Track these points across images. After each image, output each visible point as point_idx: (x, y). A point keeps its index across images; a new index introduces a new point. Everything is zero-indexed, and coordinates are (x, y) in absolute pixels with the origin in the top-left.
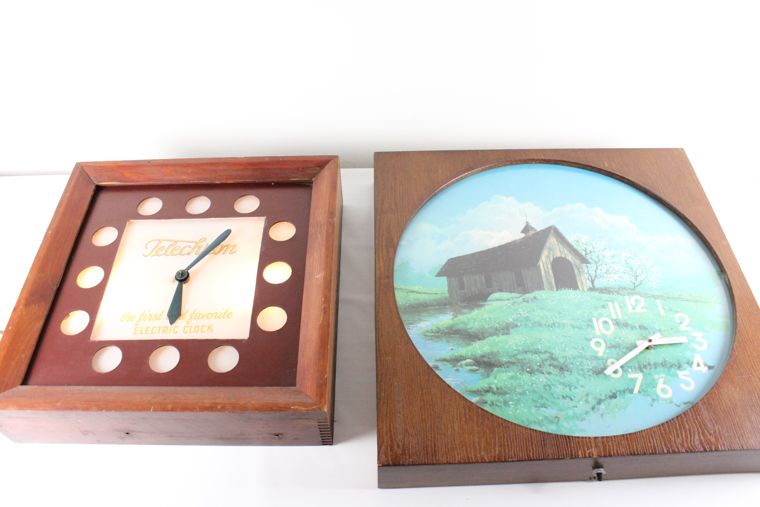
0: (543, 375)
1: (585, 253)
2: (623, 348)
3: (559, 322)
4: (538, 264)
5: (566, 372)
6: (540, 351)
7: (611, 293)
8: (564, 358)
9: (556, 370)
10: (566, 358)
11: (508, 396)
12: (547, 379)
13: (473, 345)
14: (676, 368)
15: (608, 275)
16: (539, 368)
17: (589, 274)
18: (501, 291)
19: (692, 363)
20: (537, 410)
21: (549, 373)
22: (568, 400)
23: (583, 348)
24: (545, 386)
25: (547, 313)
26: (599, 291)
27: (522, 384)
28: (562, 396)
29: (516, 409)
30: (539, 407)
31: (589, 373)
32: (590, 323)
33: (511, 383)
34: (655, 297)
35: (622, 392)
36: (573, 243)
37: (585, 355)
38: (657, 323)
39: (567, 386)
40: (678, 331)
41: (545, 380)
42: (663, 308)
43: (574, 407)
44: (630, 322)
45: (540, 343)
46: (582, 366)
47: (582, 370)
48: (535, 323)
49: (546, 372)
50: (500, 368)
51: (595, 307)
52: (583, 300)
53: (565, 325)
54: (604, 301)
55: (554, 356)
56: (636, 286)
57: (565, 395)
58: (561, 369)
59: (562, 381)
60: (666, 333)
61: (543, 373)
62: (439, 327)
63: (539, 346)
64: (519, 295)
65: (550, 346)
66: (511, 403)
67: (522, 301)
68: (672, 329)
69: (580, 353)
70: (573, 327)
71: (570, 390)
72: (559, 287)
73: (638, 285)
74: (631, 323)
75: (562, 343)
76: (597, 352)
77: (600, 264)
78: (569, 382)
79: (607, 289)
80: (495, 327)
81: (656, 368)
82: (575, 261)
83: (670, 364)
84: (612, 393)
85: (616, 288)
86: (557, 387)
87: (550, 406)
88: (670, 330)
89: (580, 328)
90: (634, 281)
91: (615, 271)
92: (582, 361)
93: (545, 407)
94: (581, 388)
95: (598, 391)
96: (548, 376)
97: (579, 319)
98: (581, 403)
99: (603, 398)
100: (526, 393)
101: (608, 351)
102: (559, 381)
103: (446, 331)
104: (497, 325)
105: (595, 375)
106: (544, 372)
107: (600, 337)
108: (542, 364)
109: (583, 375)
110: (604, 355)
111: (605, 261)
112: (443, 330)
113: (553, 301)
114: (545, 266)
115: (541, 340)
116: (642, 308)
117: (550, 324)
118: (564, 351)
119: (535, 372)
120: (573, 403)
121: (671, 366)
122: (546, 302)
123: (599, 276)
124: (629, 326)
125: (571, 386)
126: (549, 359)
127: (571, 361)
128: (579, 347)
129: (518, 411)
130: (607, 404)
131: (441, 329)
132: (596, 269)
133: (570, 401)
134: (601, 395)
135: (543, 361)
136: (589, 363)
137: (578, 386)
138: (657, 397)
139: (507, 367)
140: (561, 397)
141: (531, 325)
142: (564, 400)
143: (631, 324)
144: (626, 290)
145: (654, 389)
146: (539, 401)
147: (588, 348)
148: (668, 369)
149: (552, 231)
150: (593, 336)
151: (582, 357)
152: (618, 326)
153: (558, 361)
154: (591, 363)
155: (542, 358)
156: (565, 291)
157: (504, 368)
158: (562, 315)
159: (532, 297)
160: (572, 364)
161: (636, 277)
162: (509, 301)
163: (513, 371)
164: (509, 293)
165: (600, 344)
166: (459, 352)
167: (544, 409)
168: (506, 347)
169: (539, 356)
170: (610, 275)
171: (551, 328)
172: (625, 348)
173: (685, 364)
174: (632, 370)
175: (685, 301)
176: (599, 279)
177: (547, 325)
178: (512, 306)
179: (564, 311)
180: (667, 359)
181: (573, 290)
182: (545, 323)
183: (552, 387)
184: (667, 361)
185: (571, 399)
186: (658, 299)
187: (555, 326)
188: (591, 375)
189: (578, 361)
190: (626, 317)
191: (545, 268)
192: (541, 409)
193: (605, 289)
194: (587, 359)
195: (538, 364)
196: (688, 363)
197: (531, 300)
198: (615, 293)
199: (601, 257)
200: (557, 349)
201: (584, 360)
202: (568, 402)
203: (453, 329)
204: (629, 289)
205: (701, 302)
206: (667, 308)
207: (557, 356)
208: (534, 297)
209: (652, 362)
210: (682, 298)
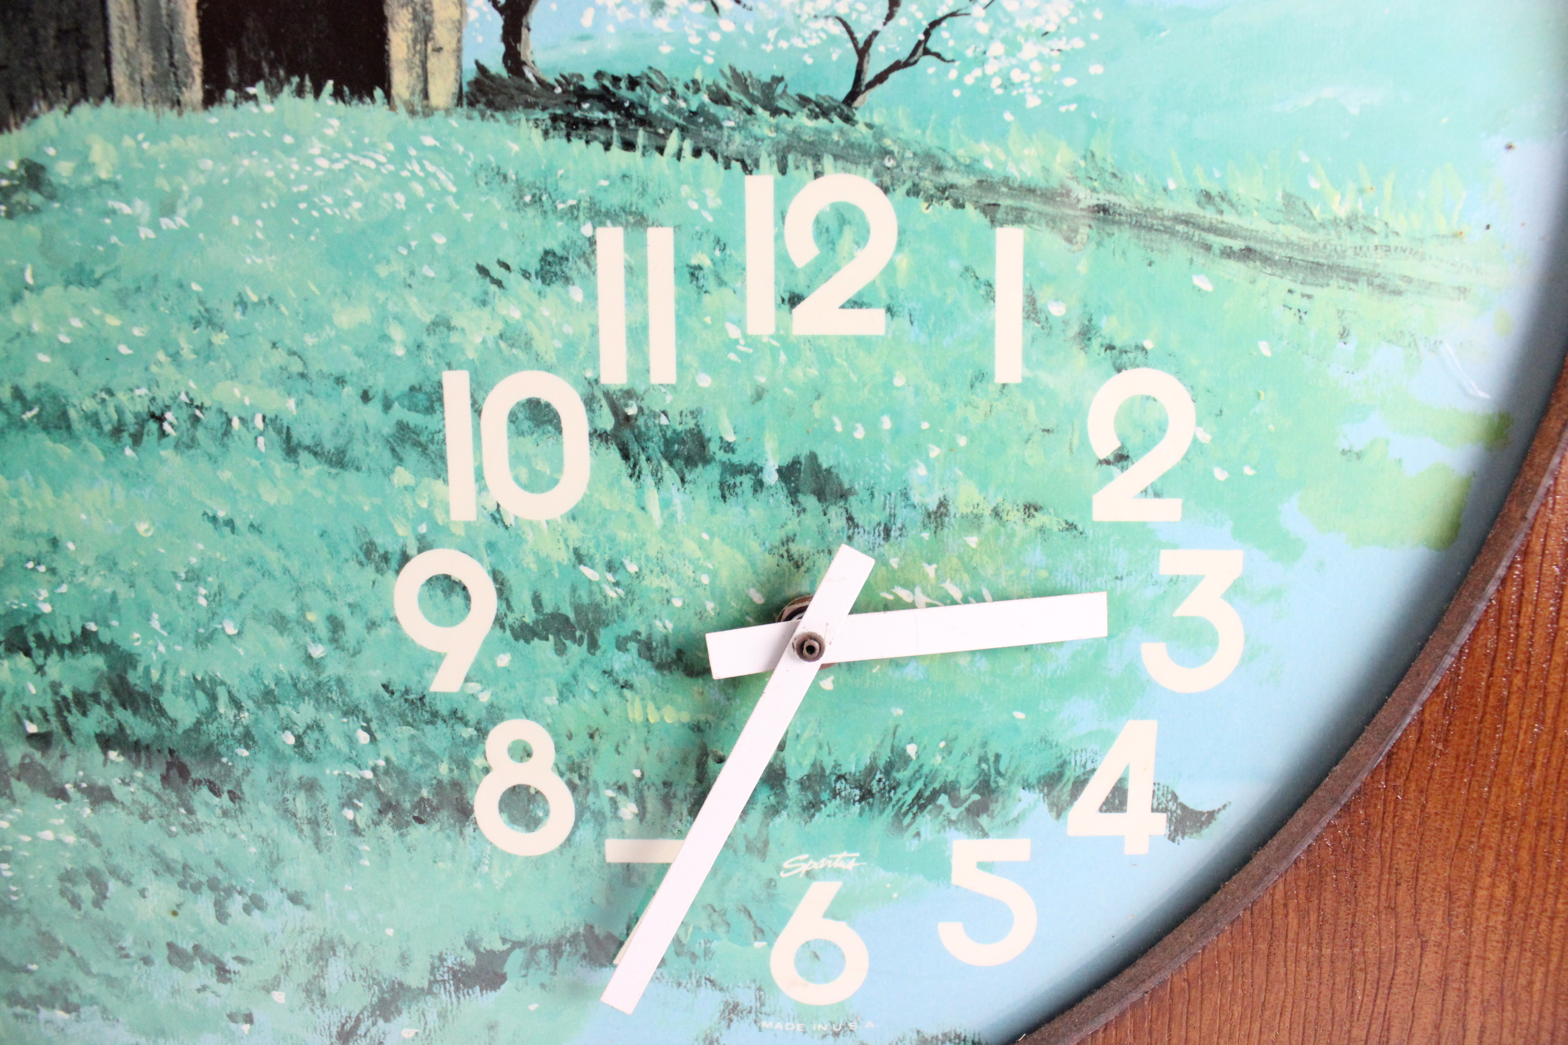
0: (61, 805)
2: (621, 645)
3: (191, 404)
5: (205, 791)
6: (45, 630)
7: (641, 137)
8: (200, 695)
9: (139, 774)
10: (213, 698)
12: (82, 830)
14: (954, 813)
16: (38, 755)
19: (1080, 784)
21: (100, 796)
22: (203, 974)
23: (336, 625)
24: (67, 877)
25: (113, 321)
26: (546, 116)
31: (349, 814)
32: (414, 419)
34: (998, 202)
35: (543, 953)
37: (340, 682)
38: (935, 452)
39: (205, 888)
40: (1071, 526)
41: (71, 839)
42: (1032, 310)
43: (232, 1017)
44: (724, 426)
45: (52, 571)
46: (309, 759)
47: (310, 787)
48: (27, 406)
49: (77, 786)
51: (483, 271)
52: (400, 197)
53: (236, 423)
54: (572, 213)
55: (134, 678)
56: (869, 76)
57: (187, 946)
58: (174, 773)
59: (173, 851)
60: (973, 541)
61: (61, 794)
63: (44, 594)
65: (114, 597)
68: (1030, 509)
69: (309, 659)
70: (291, 449)
71: (222, 916)
72: (232, 74)
73: (897, 66)
74: (730, 438)
75: (194, 576)
76: (432, 661)
78: (218, 864)
79: (623, 92)
81: (813, 807)
83: (919, 785)
84: (477, 952)
85: (695, 86)
86: (143, 893)
87: (93, 1001)
88: (1015, 516)
89: (339, 460)
92: (316, 726)
93: (68, 1008)
94: (288, 904)
95: (390, 932)
96: (87, 811)
97: (340, 381)
98: (279, 996)
99: (416, 977)
101: (504, 660)
102: (152, 849)
105: (386, 829)
106: (68, 786)
107: (468, 549)
108: (55, 725)
109: (314, 823)
110: (474, 687)
113: (169, 210)
115: (54, 542)
116: (855, 303)
117: (129, 418)
118: (205, 640)
119: (13, 782)
120: (229, 996)
121: (922, 802)
122: (113, 212)
124: (706, 461)
125: (229, 891)
126: (105, 696)
127: (246, 718)
128: (311, 617)
130: (432, 1018)
133: (212, 981)
134: (404, 959)
135: (62, 706)
136: (363, 737)
137: (273, 897)
138: (760, 1000)
140: (160, 955)
142: (178, 974)
143: (729, 448)
144: (775, 112)
145: (759, 945)
147: (372, 625)
148: (899, 817)
150: (423, 529)
151: (319, 693)
152: (626, 456)
153: (162, 712)
154: (373, 739)
155: (55, 687)
156: (268, 108)
158: (219, 339)
160: (247, 738)
165: (457, 600)
169: (40, 669)
171: (128, 452)
172: (633, 646)
173: (1027, 786)
174: (642, 815)
175: (1228, 253)
177: (107, 428)
179: (242, 303)
180: (911, 750)
181: (337, 94)
182: (89, 405)
183: (114, 886)
184: (907, 760)
185: (222, 973)
186: (1018, 217)
187: (163, 434)
188: (361, 824)
189: (286, 726)
190: (705, 381)
193: (605, 98)
194: (352, 711)
195: (32, 728)
196: (1050, 781)
198: (673, 141)
200: (156, 624)
201: (332, 720)
202: (203, 988)
204: (804, 101)
205: (1353, 276)
206: (1057, 310)
207: (155, 675)
208: (22, 163)
209: (797, 769)
210: (1213, 229)
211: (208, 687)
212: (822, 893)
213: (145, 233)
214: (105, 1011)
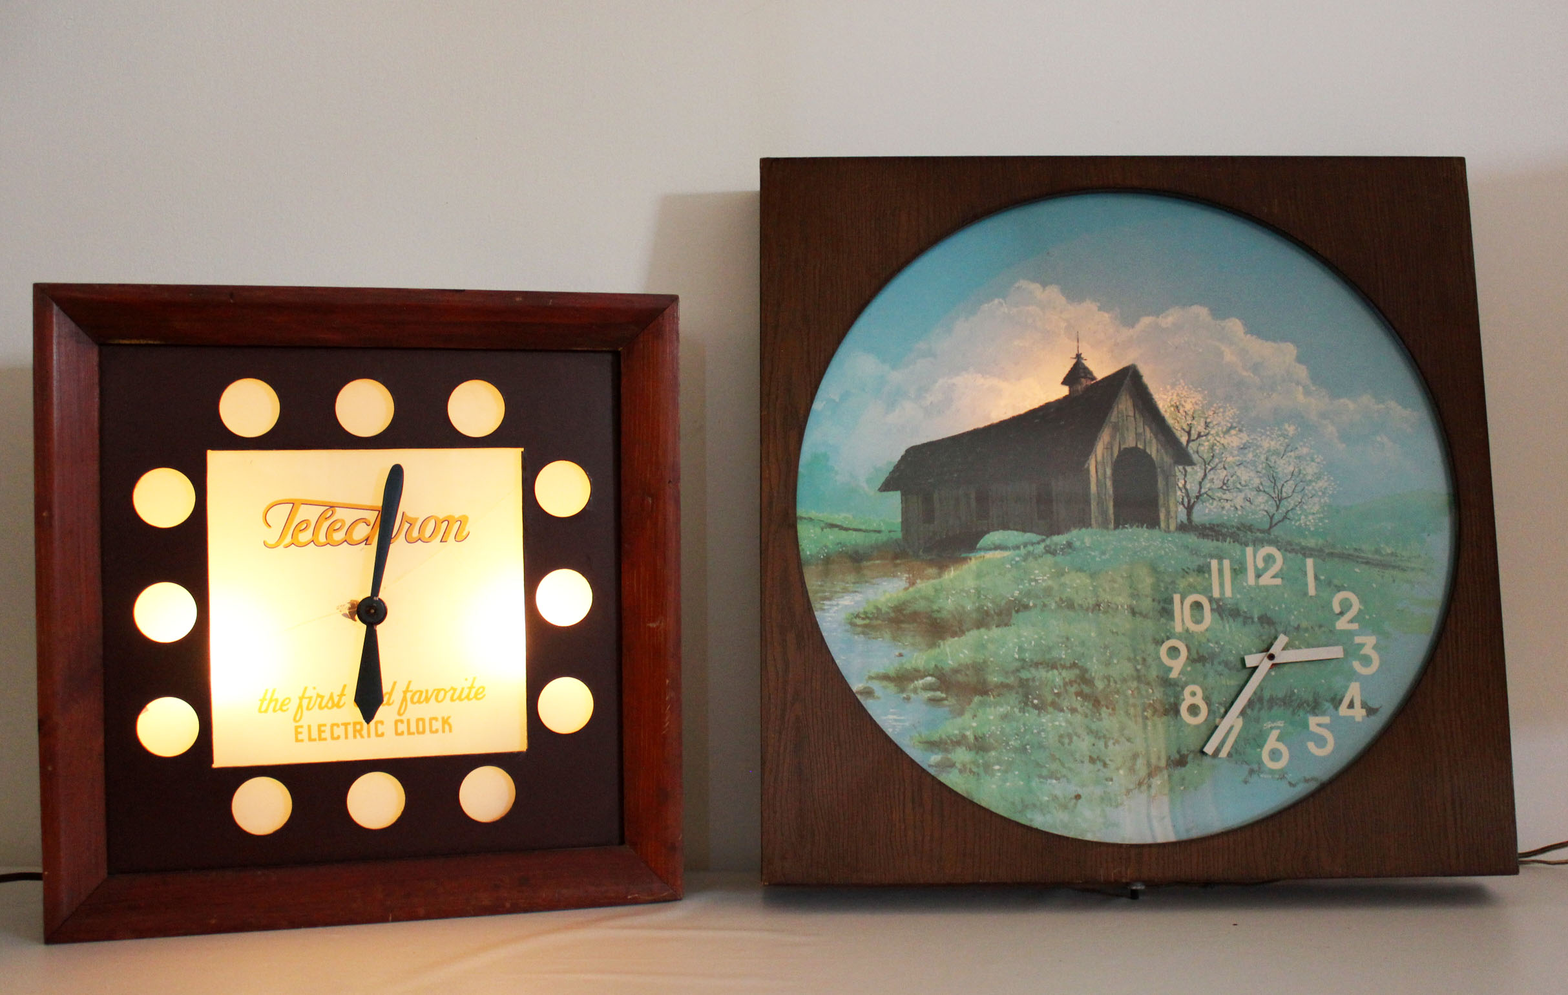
0: (1062, 714)
1: (1187, 438)
2: (1220, 663)
3: (1108, 602)
4: (1086, 466)
5: (1104, 709)
6: (1063, 662)
7: (1221, 538)
8: (1105, 680)
9: (1086, 704)
10: (1109, 681)
11: (993, 753)
12: (1067, 721)
13: (939, 646)
15: (1224, 494)
16: (1057, 699)
17: (1186, 490)
18: (1005, 527)
19: (1341, 700)
20: (1041, 782)
21: (1073, 711)
22: (1099, 765)
23: (1144, 660)
24: (1061, 736)
25: (1088, 581)
26: (1198, 532)
27: (1022, 730)
28: (1090, 757)
29: (1005, 781)
30: (1046, 778)
31: (1145, 713)
32: (1166, 606)
33: (1002, 728)
34: (1306, 552)
36: (1166, 411)
37: (1145, 676)
38: (1296, 613)
39: (1102, 738)
40: (1331, 631)
41: (1063, 724)
42: (1316, 578)
43: (1107, 780)
44: (1244, 607)
45: (1066, 646)
46: (1135, 698)
47: (1135, 706)
48: (1063, 602)
49: (1067, 708)
50: (985, 697)
51: (1184, 570)
52: (1163, 552)
53: (1120, 608)
54: (1205, 556)
55: (1087, 676)
56: (1274, 522)
57: (1095, 756)
58: (1096, 703)
59: (1094, 727)
60: (1307, 635)
61: (1062, 710)
62: (880, 606)
63: (1063, 652)
64: (1039, 538)
65: (1083, 654)
66: (997, 767)
67: (1044, 551)
68: (1320, 626)
70: (1134, 614)
71: (1106, 746)
72: (1122, 522)
73: (1279, 522)
74: (1246, 610)
75: (1106, 646)
76: (1170, 669)
77: (1213, 466)
79: (1216, 527)
80: (985, 608)
81: (1270, 708)
82: (1162, 459)
83: (1298, 701)
84: (1180, 755)
85: (1233, 526)
86: (1083, 740)
87: (1064, 776)
88: (1316, 629)
89: (1146, 616)
90: (1272, 510)
91: (1239, 486)
92: (1137, 689)
93: (1057, 779)
96: (1069, 715)
97: (1147, 597)
98: (1121, 772)
100: (1026, 749)
101: (1189, 669)
102: (1087, 726)
103: (892, 615)
104: (990, 605)
105: (1155, 717)
106: (1065, 708)
107: (1180, 638)
108: (1062, 689)
109: (1135, 716)
110: (1181, 676)
111: (1224, 459)
112: (888, 613)
113: (1103, 553)
114: (1100, 472)
115: (1068, 638)
116: (1274, 577)
117: (1091, 605)
118: (1108, 664)
119: (1049, 707)
120: (1107, 772)
121: (1300, 706)
122: (1089, 554)
123: (1205, 495)
124: (1240, 615)
125: (1109, 738)
126: (1078, 681)
127: (1118, 686)
128: (1138, 657)
129: (1008, 784)
130: (1166, 776)
131: (883, 611)
132: (1203, 479)
133: (1102, 768)
135: (1065, 684)
136: (1150, 691)
138: (1260, 768)
139: (998, 696)
140: (1087, 759)
141: (1053, 606)
143: (1245, 612)
144: (1252, 532)
145: (1259, 750)
146: (1047, 766)
148: (1294, 710)
149: (1127, 381)
150: (1168, 634)
152: (1220, 614)
153: (1094, 685)
154: (1153, 691)
155: (1064, 679)
156: (1130, 530)
157: (992, 697)
158: (1116, 586)
159: (1065, 543)
160: (1118, 692)
161: (1278, 502)
162: (1017, 552)
163: (1008, 704)
164: (1020, 533)
165: (1177, 652)
166: (913, 662)
167: (1054, 781)
168: (1001, 653)
169: (1060, 674)
170: (1228, 496)
171: (1090, 614)
172: (1223, 663)
173: (1327, 701)
175: (1362, 563)
176: (1203, 502)
177: (1085, 607)
178: (1023, 563)
179: (1122, 577)
180: (1296, 690)
181: (1147, 527)
182: (1080, 601)
183: (1075, 738)
184: (1295, 693)
185: (1105, 765)
186: (1311, 556)
187: (1100, 610)
188: (1149, 717)
189: (1130, 688)
190: (1238, 596)
191: (1099, 474)
192: (1049, 781)
193: (1211, 528)
194: (1148, 684)
195: (1056, 691)
197: (1062, 550)
198: (1228, 539)
199: (1217, 449)
200: (1094, 660)
202: (1099, 770)
203: (905, 612)
204: (1258, 530)
205: (1394, 567)
206: (1322, 578)
207: (1093, 674)
208: (1067, 542)
209: (1267, 695)
210: (1358, 557)
211: (1108, 678)
212: (1275, 734)
213: (1098, 559)
214: (1068, 779)
